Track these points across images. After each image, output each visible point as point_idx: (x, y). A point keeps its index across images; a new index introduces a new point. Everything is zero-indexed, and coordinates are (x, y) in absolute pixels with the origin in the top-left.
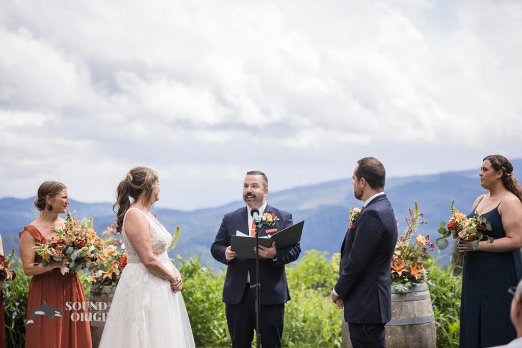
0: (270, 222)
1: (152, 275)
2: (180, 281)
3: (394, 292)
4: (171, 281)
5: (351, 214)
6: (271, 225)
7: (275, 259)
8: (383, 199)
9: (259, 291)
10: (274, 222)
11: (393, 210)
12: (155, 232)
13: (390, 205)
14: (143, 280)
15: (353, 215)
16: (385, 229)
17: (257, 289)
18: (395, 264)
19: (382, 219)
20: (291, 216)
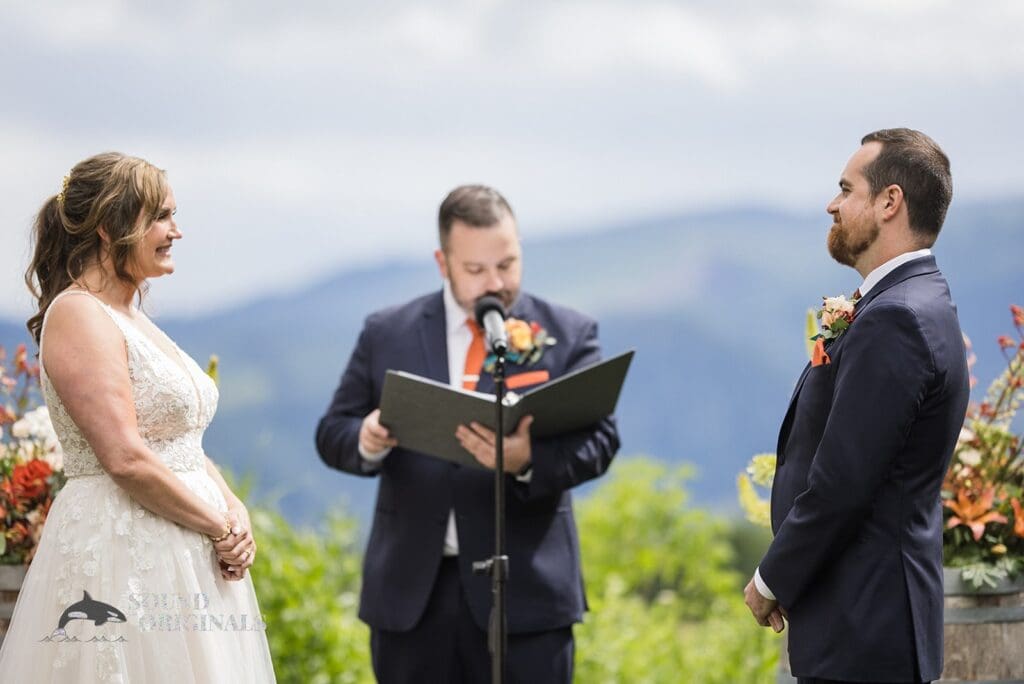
0: (521, 352)
1: (141, 514)
2: (244, 536)
3: (959, 591)
4: (210, 532)
5: (820, 316)
6: (528, 360)
7: (523, 473)
8: (926, 270)
9: (502, 582)
10: (535, 349)
11: (955, 309)
12: (147, 368)
13: (947, 293)
14: (113, 529)
15: (826, 319)
16: (936, 371)
17: (497, 577)
18: (962, 497)
19: (925, 336)
20: (595, 327)
